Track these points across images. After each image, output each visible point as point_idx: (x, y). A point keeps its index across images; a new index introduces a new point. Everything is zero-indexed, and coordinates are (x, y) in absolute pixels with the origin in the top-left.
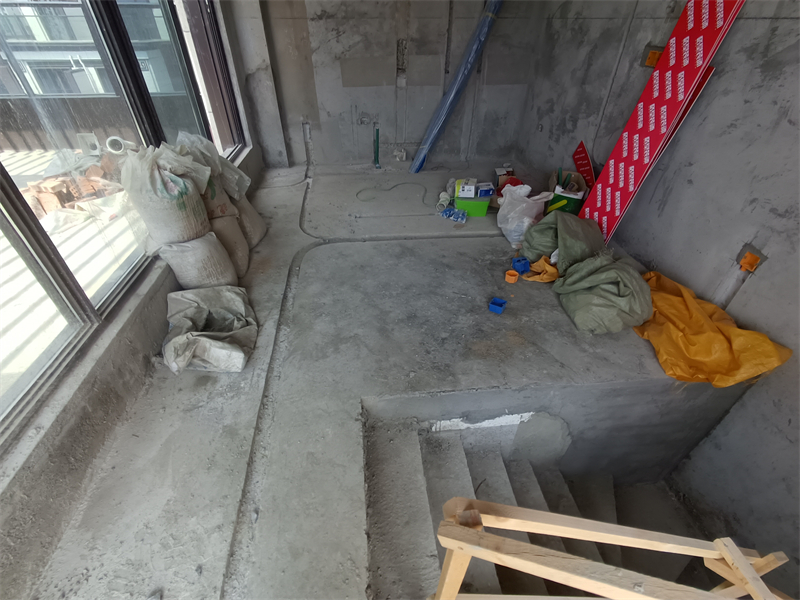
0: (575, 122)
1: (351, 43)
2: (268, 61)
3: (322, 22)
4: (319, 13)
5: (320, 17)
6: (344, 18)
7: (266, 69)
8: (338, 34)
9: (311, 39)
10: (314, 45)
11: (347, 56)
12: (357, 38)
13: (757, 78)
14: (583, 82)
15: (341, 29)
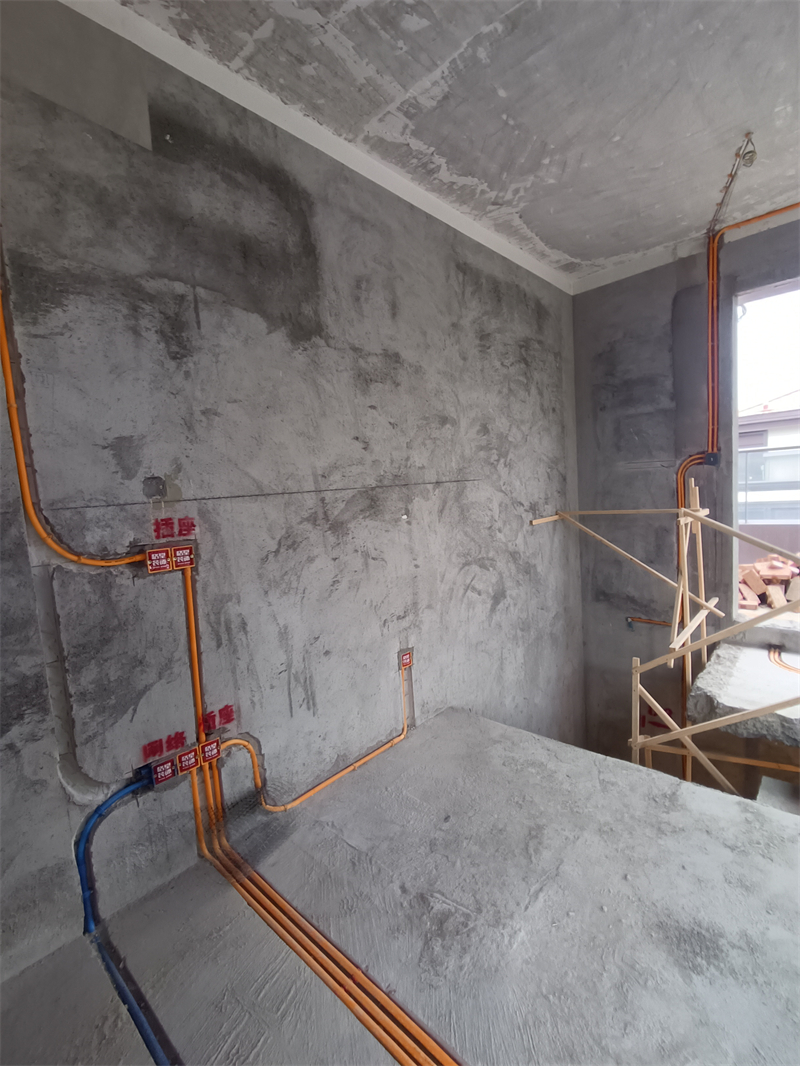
13: (331, 539)
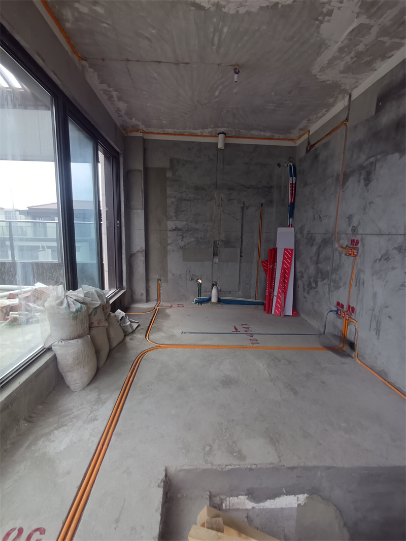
0: (316, 283)
1: (189, 241)
2: (144, 248)
3: (174, 232)
4: (174, 228)
5: (174, 230)
6: (186, 231)
7: (142, 251)
8: (183, 237)
9: (168, 239)
10: (169, 242)
11: (187, 247)
12: (193, 239)
14: (317, 262)
15: (184, 235)
